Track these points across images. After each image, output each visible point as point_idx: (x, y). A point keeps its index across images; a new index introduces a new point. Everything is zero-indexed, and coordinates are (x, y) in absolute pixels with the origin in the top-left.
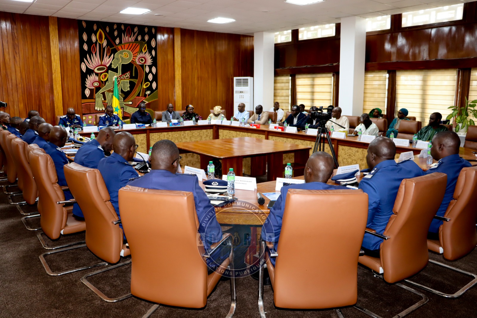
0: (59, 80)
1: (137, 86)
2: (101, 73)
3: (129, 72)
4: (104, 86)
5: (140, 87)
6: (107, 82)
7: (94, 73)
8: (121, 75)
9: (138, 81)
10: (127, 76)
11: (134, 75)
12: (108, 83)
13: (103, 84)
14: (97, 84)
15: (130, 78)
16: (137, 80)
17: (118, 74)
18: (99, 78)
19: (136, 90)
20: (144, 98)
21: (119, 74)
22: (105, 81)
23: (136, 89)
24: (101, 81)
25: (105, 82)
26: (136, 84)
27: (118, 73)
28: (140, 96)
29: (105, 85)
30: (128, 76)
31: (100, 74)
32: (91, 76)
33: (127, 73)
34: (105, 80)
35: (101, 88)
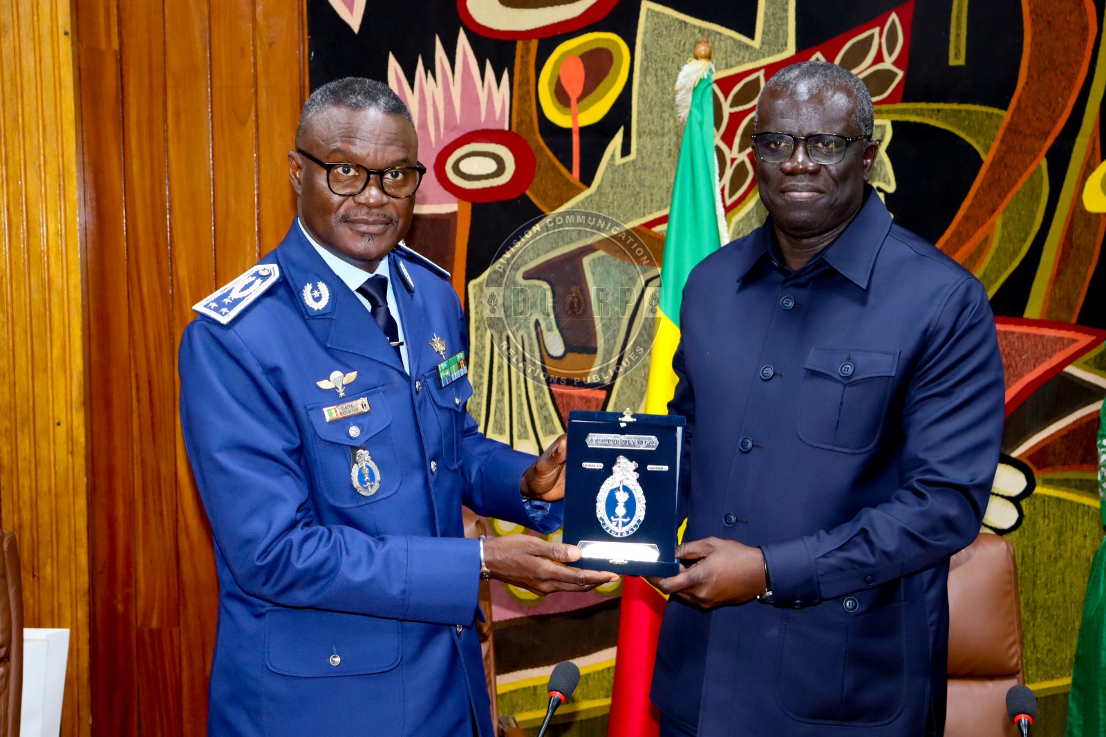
0: (49, 112)
1: (999, 187)
2: (549, 38)
3: (894, 17)
4: (573, 191)
5: (1034, 197)
6: (618, 139)
7: (463, 40)
8: (791, 50)
9: (1011, 129)
10: (864, 69)
11: (957, 56)
12: (626, 150)
13: (570, 169)
14: (491, 166)
15: (907, 93)
16: (1006, 115)
17: (756, 43)
18: (524, 97)
19: (986, 240)
20: (1084, 339)
21: (774, 43)
22: (584, 131)
23: (977, 220)
24: (548, 128)
25: (597, 136)
26: (987, 158)
27: (751, 35)
28: (1033, 310)
29: (587, 179)
30: (888, 64)
31: (534, 44)
32: (430, 66)
33: (876, 36)
34: (595, 112)
35: (537, 215)
